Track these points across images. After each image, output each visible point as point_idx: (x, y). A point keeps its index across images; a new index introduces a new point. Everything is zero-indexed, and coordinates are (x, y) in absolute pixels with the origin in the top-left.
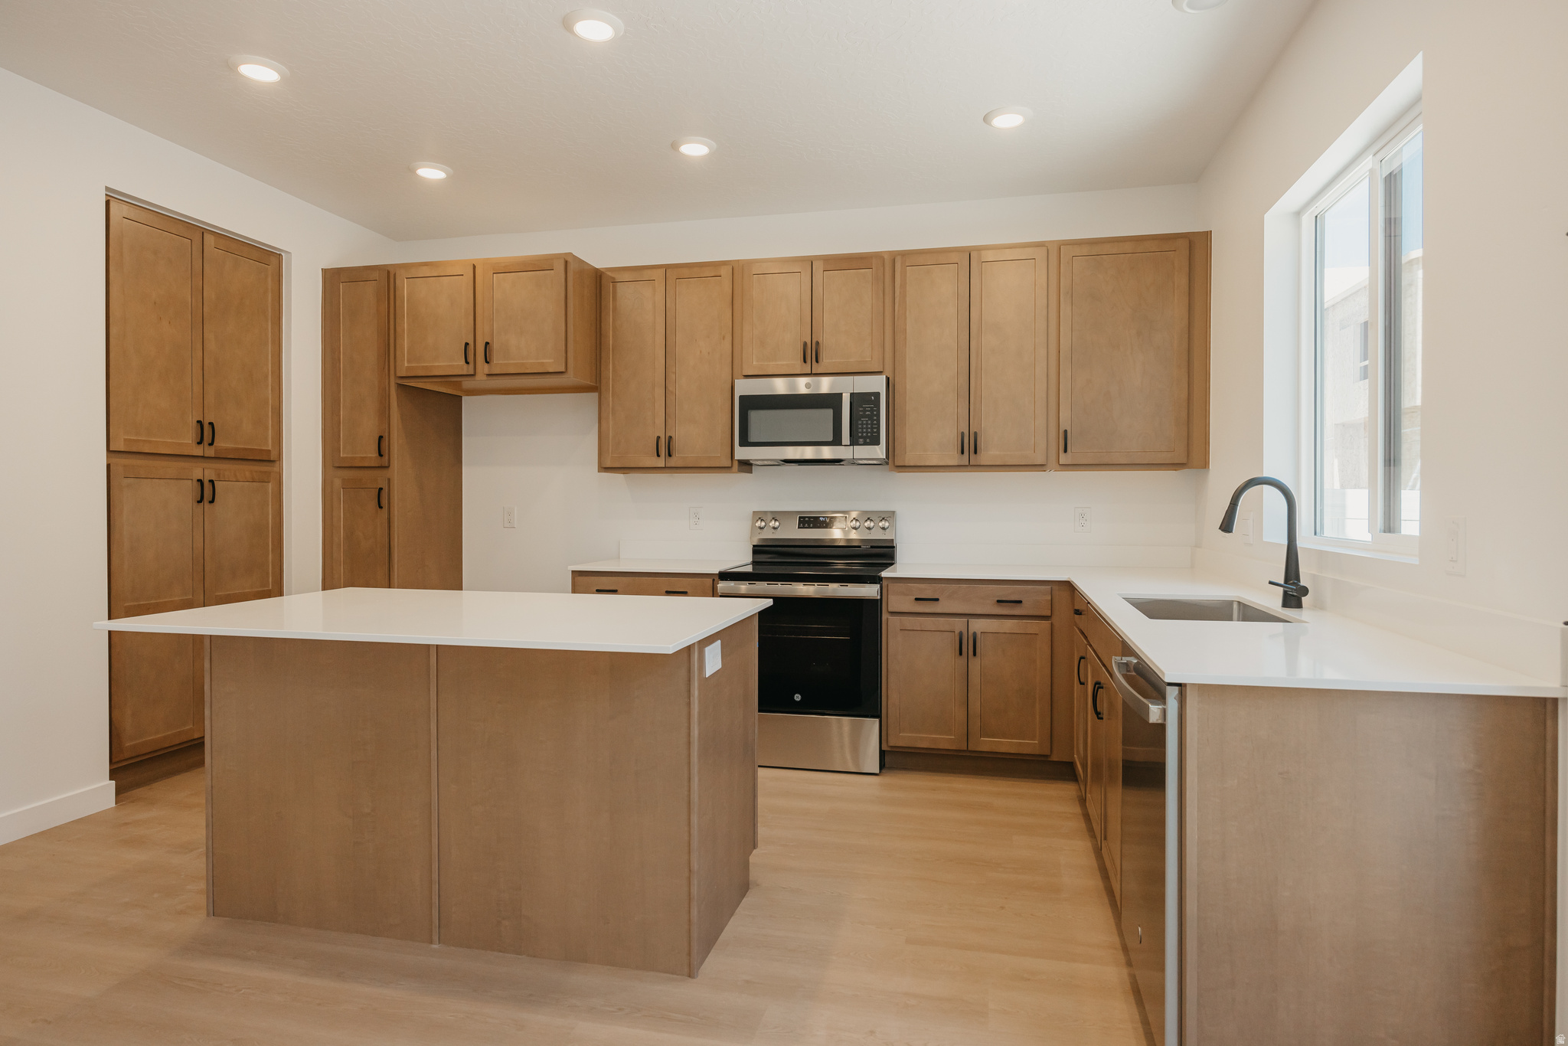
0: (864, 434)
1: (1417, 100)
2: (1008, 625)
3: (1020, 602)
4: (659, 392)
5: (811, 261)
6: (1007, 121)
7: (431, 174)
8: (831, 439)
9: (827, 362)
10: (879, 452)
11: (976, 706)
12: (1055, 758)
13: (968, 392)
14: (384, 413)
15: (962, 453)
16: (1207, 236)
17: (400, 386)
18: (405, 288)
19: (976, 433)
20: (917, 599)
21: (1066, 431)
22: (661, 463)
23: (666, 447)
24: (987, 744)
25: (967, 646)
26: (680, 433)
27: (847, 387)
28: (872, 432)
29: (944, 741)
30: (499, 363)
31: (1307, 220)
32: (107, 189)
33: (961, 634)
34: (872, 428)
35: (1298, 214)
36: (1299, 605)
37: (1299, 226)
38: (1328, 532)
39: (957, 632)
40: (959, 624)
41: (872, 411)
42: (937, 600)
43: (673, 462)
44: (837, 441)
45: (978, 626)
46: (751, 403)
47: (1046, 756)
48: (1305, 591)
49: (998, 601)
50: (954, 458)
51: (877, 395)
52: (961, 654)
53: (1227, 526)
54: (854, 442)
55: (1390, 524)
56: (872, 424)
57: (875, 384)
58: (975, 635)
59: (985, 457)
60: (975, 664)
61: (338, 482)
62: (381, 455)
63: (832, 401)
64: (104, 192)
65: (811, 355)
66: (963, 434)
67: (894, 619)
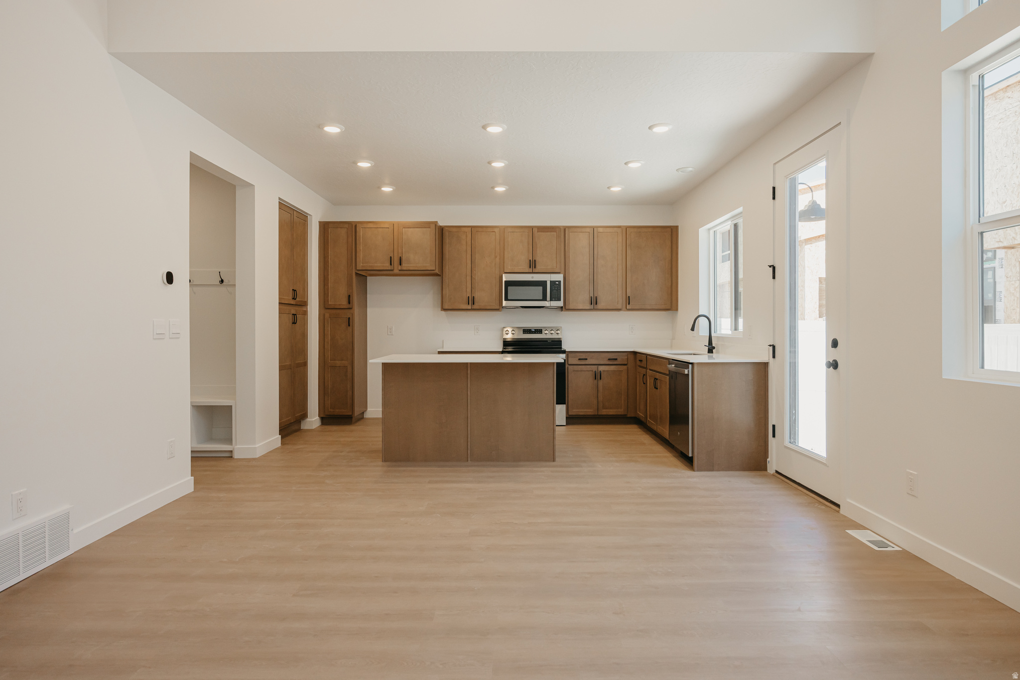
0: (555, 297)
1: (741, 213)
2: (612, 368)
3: (617, 359)
4: (469, 278)
5: (532, 228)
6: (616, 189)
7: (387, 189)
8: (541, 298)
9: (539, 268)
10: (560, 303)
11: (601, 399)
12: (628, 416)
13: (593, 281)
14: (350, 285)
15: (591, 304)
16: (677, 227)
17: (356, 274)
18: (361, 232)
19: (596, 297)
20: (579, 359)
21: (629, 297)
22: (469, 307)
23: (472, 301)
24: (604, 412)
25: (597, 376)
26: (477, 295)
27: (548, 278)
28: (558, 296)
29: (590, 412)
30: (405, 266)
31: (712, 232)
32: (280, 199)
33: (595, 371)
34: (558, 294)
35: (709, 230)
36: (712, 352)
37: (709, 233)
38: (718, 332)
39: (594, 371)
40: (594, 368)
41: (558, 288)
42: (587, 359)
43: (475, 307)
44: (544, 299)
45: (601, 368)
46: (509, 284)
47: (626, 415)
48: (714, 348)
49: (609, 359)
50: (588, 306)
51: (560, 282)
52: (595, 379)
53: (693, 329)
54: (551, 300)
55: (736, 329)
56: (558, 293)
57: (559, 277)
58: (600, 371)
59: (599, 306)
60: (601, 383)
61: (327, 315)
62: (349, 303)
63: (543, 284)
64: (278, 200)
65: (533, 265)
66: (591, 297)
67: (570, 367)
